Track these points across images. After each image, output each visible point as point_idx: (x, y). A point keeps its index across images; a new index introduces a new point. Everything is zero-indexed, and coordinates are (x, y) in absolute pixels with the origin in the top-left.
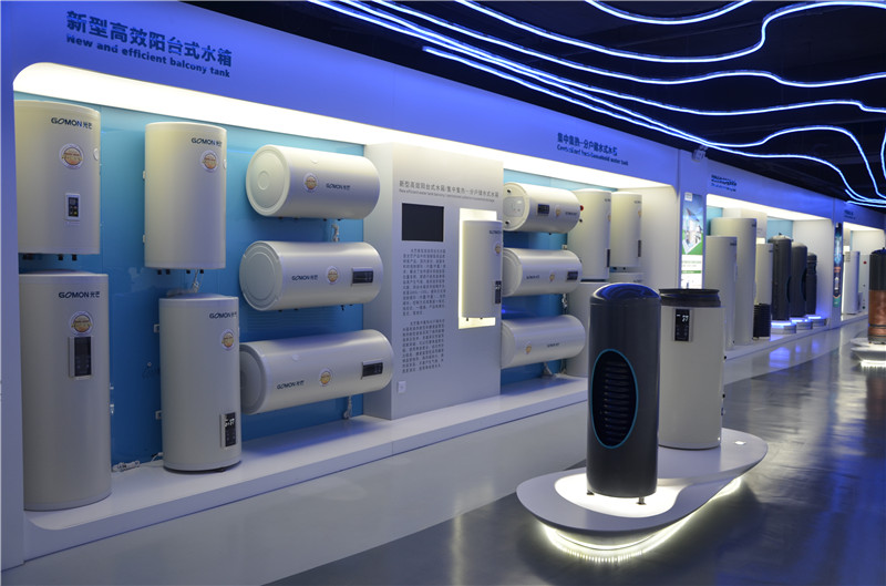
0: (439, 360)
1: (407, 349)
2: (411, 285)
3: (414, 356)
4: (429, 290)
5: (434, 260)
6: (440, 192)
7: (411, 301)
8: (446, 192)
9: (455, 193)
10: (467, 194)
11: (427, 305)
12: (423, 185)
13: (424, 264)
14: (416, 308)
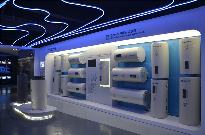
0: (96, 92)
1: (89, 88)
2: (90, 76)
3: (90, 90)
4: (93, 77)
5: (94, 71)
6: (95, 56)
7: (90, 79)
8: (97, 56)
9: (99, 56)
10: (102, 56)
11: (93, 80)
12: (92, 56)
13: (92, 72)
14: (91, 80)
